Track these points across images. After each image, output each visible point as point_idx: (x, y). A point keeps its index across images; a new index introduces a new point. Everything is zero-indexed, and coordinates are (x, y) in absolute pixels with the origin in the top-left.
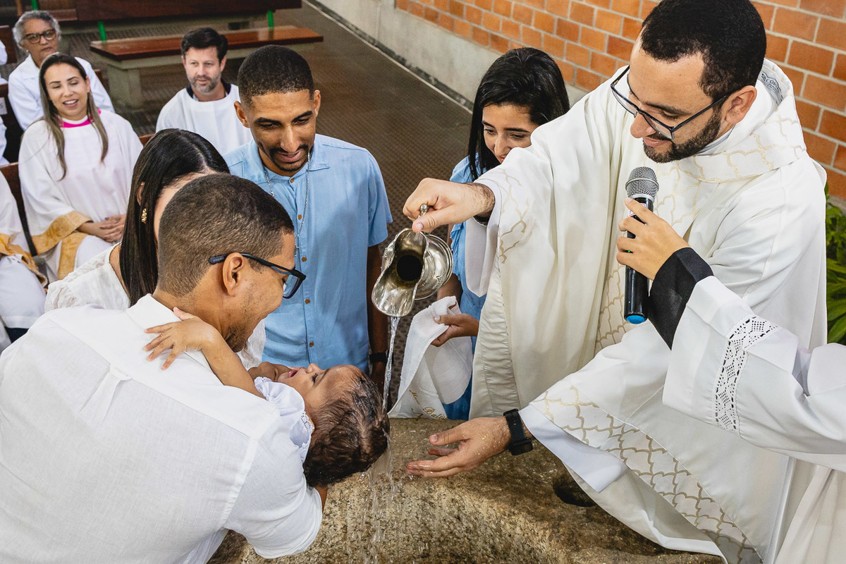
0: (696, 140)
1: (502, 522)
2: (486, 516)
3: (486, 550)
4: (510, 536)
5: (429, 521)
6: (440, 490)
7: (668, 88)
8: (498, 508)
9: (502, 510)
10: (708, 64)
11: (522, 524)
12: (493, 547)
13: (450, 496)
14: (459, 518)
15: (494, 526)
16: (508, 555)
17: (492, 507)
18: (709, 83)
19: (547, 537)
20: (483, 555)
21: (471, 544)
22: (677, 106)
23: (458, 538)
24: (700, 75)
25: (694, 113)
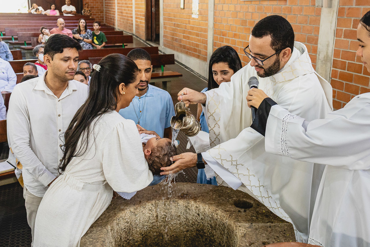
0: (272, 67)
1: (214, 214)
2: (208, 212)
3: (208, 227)
4: (216, 219)
5: (188, 216)
6: (192, 203)
7: (260, 47)
8: (212, 209)
9: (213, 209)
10: (273, 39)
11: (220, 214)
12: (211, 225)
13: (195, 205)
14: (199, 215)
15: (210, 216)
16: (216, 228)
17: (210, 208)
18: (273, 45)
19: (228, 217)
20: (207, 229)
21: (203, 225)
22: (263, 53)
23: (199, 223)
24: (270, 43)
25: (269, 56)
